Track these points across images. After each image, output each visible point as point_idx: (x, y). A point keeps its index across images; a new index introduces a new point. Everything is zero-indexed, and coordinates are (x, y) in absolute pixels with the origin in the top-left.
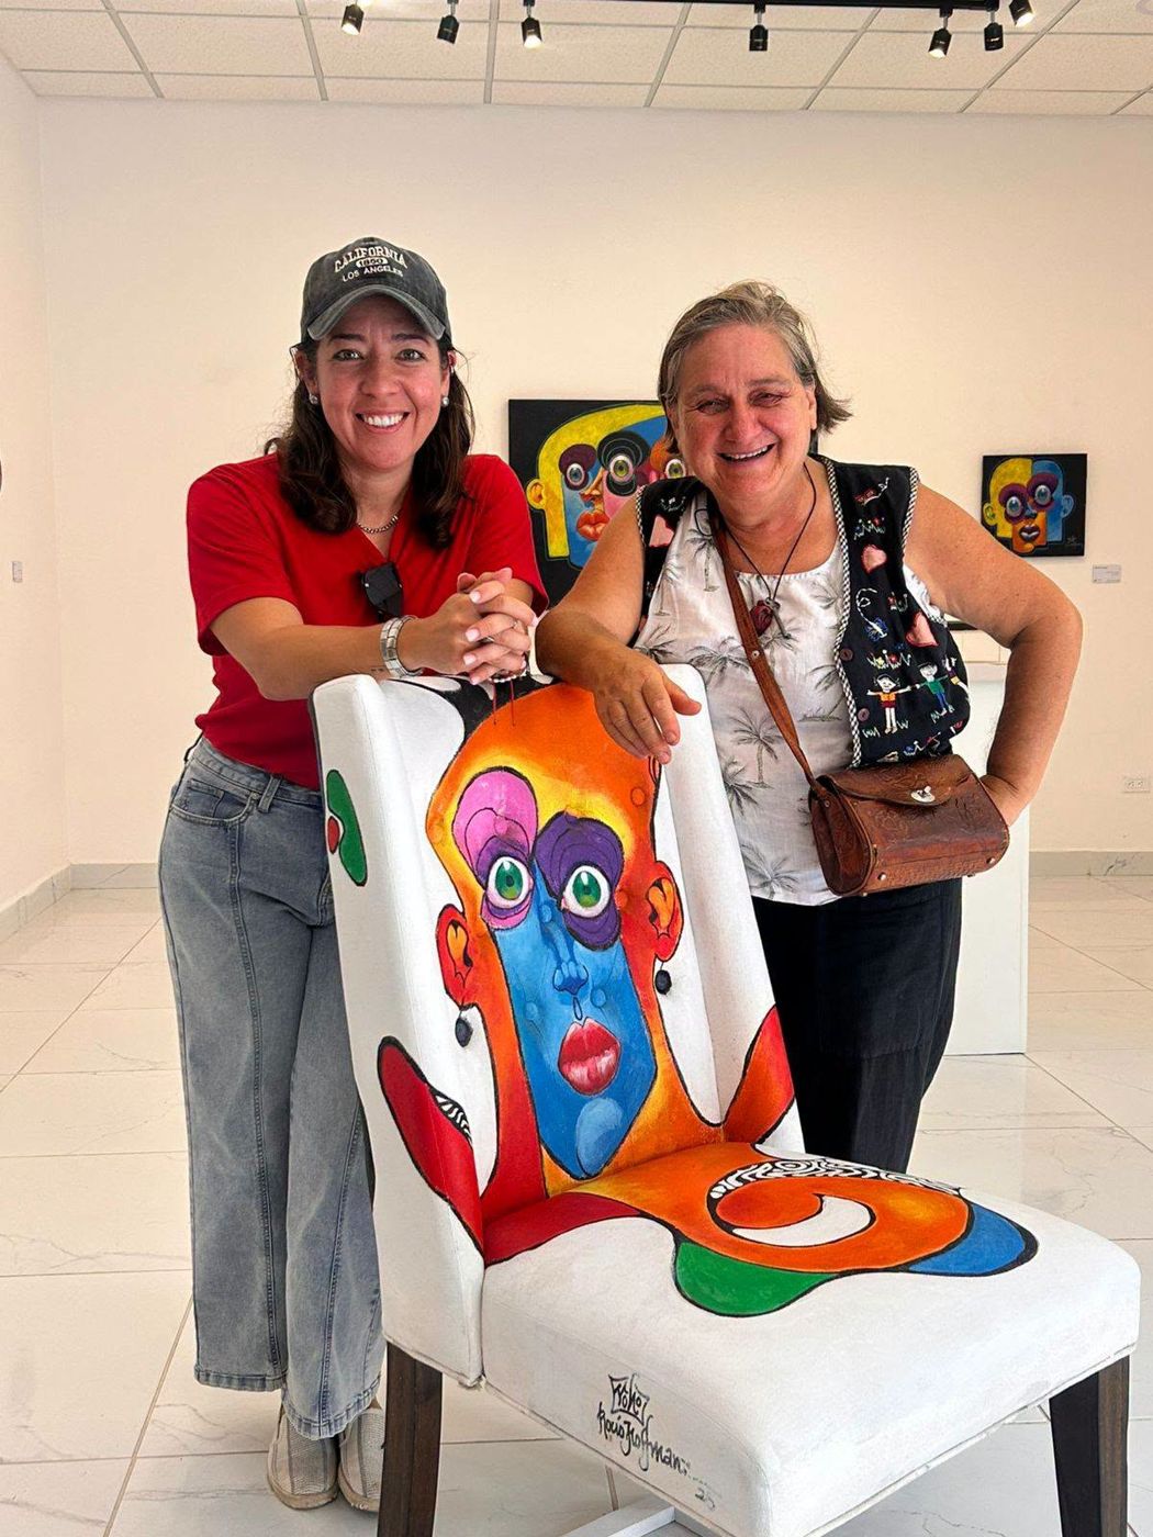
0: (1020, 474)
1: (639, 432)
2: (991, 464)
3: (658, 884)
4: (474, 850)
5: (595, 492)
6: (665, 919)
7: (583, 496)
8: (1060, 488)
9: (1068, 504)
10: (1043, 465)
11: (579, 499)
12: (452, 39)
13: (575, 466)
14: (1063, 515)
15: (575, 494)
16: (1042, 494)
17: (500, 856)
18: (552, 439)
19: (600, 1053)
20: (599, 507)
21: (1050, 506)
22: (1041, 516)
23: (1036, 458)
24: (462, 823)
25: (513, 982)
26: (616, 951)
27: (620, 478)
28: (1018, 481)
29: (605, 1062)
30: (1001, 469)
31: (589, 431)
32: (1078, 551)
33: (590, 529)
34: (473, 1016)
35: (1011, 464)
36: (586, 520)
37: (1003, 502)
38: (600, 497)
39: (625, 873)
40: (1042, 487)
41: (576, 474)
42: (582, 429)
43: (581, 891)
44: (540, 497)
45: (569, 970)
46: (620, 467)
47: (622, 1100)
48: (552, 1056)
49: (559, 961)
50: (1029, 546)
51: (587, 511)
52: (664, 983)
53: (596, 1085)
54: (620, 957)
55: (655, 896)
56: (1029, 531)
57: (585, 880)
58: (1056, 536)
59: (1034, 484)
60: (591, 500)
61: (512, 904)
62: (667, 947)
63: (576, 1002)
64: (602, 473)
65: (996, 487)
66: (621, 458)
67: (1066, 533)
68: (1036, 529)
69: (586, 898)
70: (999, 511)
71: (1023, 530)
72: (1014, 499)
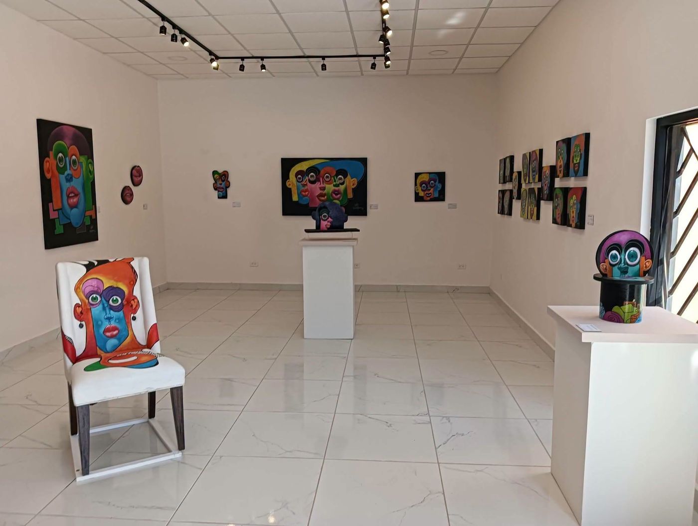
0: (426, 178)
1: (316, 166)
2: (417, 175)
3: (133, 300)
4: (86, 293)
5: (305, 183)
6: (134, 307)
7: (302, 184)
8: (438, 181)
9: (440, 186)
10: (432, 176)
11: (301, 186)
12: (243, 71)
13: (299, 176)
14: (438, 189)
15: (300, 184)
16: (432, 184)
17: (93, 294)
18: (293, 169)
19: (114, 331)
20: (306, 187)
21: (434, 187)
22: (432, 189)
23: (430, 173)
24: (83, 288)
25: (93, 317)
26: (121, 313)
27: (312, 179)
28: (424, 179)
29: (115, 333)
30: (420, 177)
31: (304, 166)
32: (443, 200)
33: (304, 194)
34: (83, 323)
35: (423, 175)
36: (303, 191)
37: (421, 186)
38: (306, 185)
39: (126, 298)
40: (432, 182)
41: (300, 178)
42: (301, 166)
43: (113, 301)
44: (290, 185)
45: (109, 316)
46: (312, 176)
47: (119, 339)
48: (102, 331)
49: (106, 314)
50: (429, 198)
51: (303, 188)
52: (134, 318)
53: (112, 337)
54: (122, 313)
55: (132, 302)
56: (429, 194)
57: (115, 299)
58: (436, 195)
59: (430, 180)
60: (304, 185)
61: (95, 303)
62: (135, 311)
63: (109, 321)
64: (307, 178)
65: (418, 182)
66: (312, 174)
67: (439, 195)
68: (430, 193)
69: (115, 302)
70: (420, 189)
71: (427, 194)
72: (424, 185)
